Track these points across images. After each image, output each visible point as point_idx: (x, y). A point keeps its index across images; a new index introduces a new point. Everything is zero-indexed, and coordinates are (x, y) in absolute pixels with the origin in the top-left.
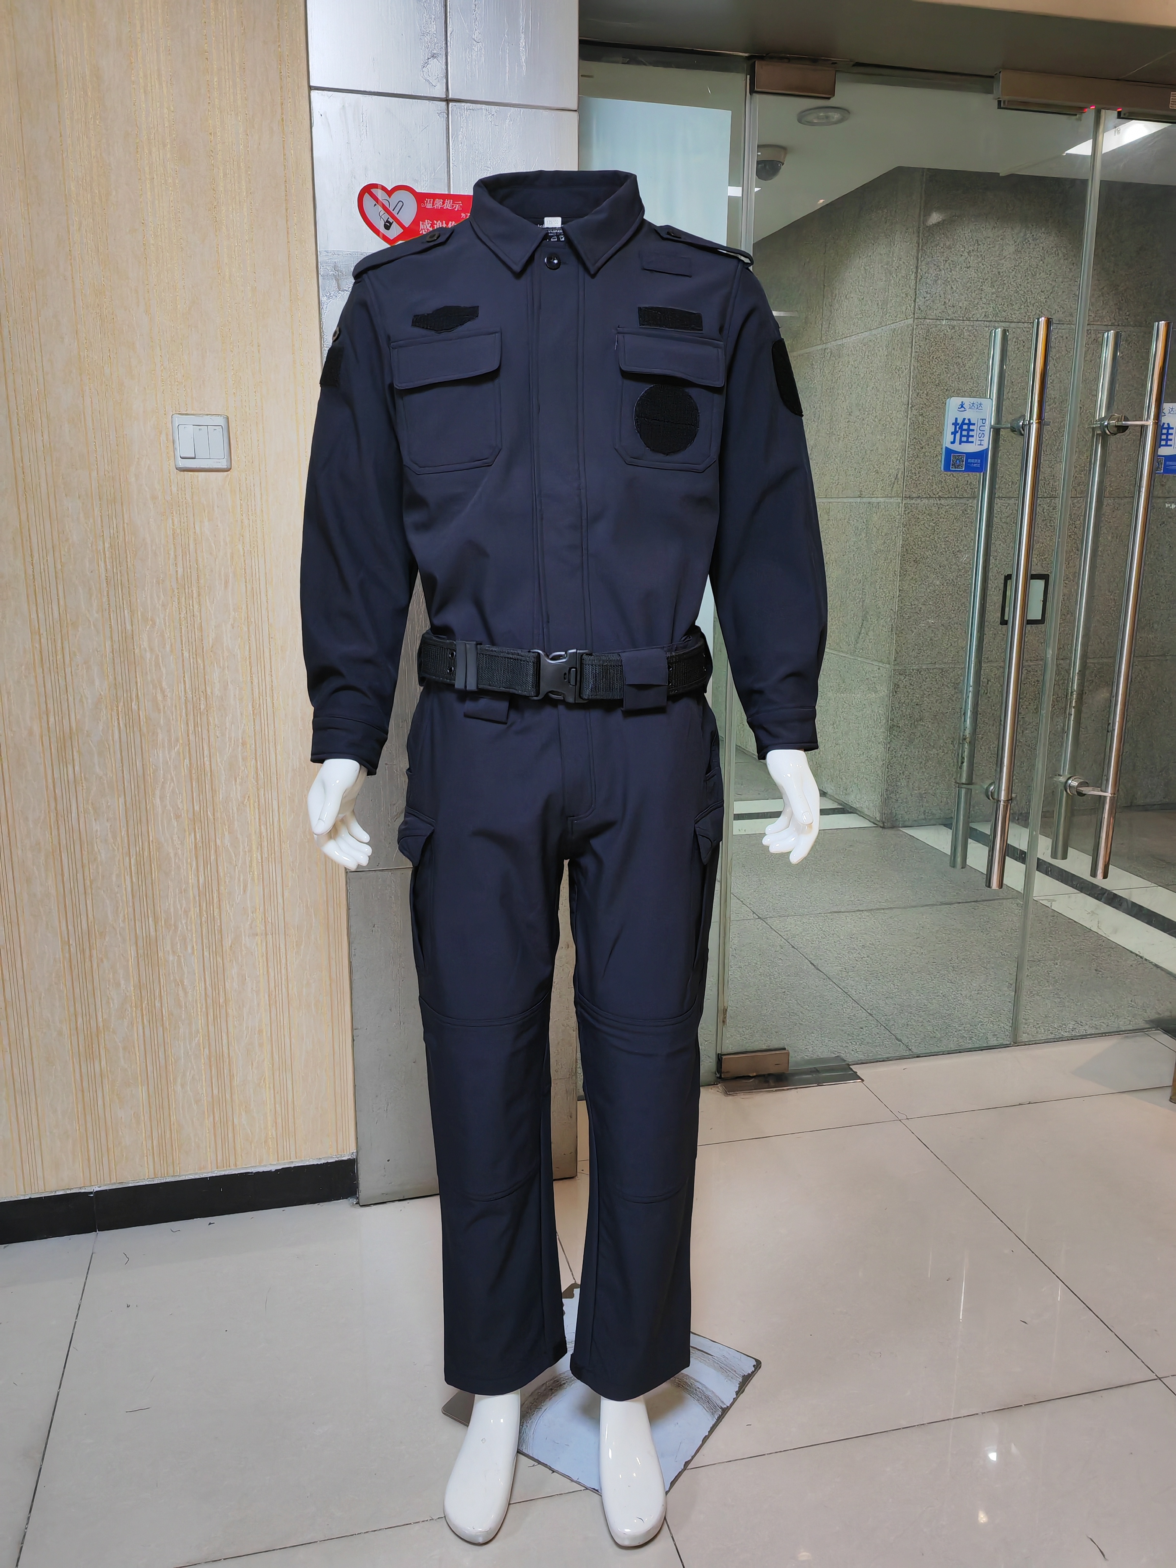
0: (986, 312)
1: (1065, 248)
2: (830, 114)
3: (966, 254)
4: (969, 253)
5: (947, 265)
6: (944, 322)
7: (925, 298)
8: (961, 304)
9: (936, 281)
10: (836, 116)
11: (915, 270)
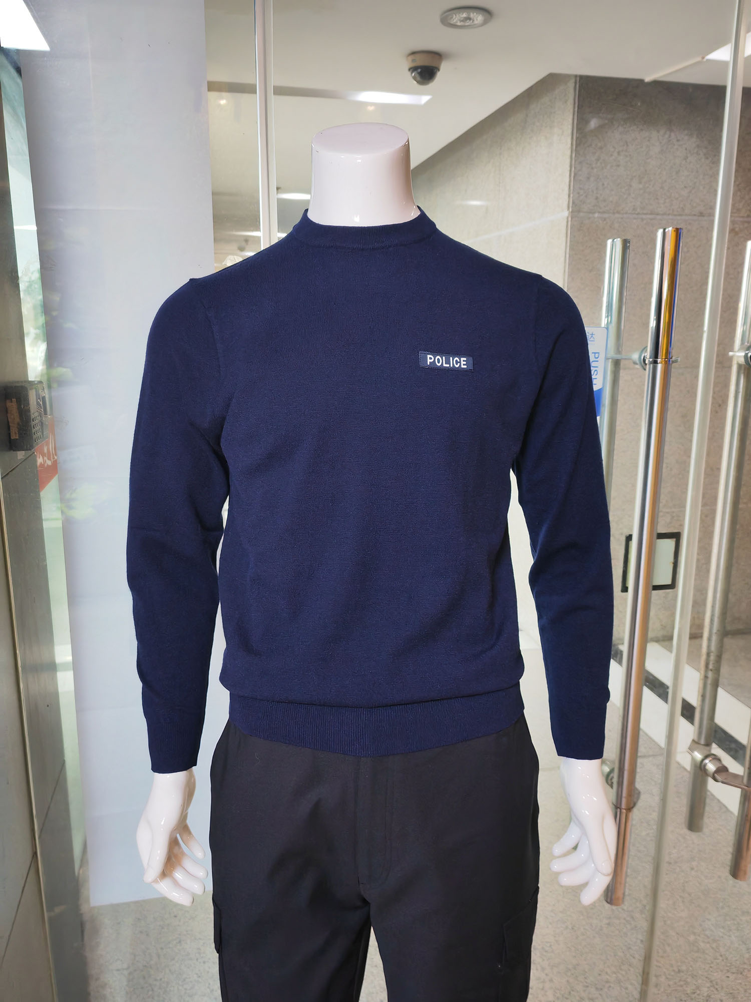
0: (634, 206)
1: (706, 148)
2: (472, 15)
3: (615, 154)
4: (619, 153)
5: (599, 164)
6: (596, 215)
7: (579, 193)
8: (611, 199)
9: (588, 178)
10: (479, 18)
11: (569, 169)
